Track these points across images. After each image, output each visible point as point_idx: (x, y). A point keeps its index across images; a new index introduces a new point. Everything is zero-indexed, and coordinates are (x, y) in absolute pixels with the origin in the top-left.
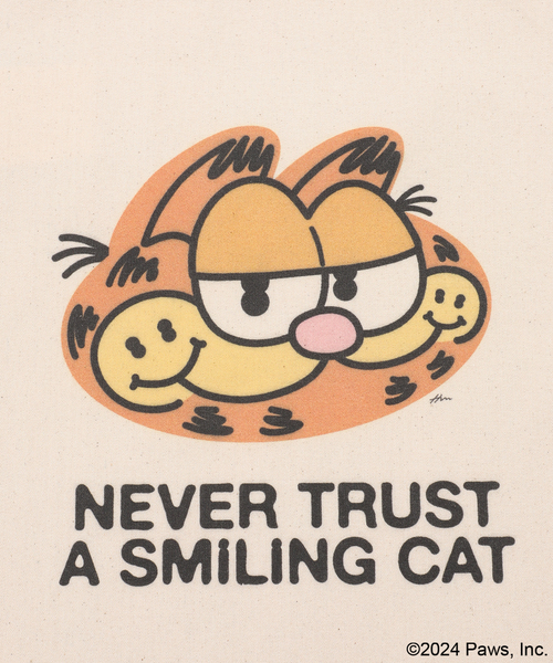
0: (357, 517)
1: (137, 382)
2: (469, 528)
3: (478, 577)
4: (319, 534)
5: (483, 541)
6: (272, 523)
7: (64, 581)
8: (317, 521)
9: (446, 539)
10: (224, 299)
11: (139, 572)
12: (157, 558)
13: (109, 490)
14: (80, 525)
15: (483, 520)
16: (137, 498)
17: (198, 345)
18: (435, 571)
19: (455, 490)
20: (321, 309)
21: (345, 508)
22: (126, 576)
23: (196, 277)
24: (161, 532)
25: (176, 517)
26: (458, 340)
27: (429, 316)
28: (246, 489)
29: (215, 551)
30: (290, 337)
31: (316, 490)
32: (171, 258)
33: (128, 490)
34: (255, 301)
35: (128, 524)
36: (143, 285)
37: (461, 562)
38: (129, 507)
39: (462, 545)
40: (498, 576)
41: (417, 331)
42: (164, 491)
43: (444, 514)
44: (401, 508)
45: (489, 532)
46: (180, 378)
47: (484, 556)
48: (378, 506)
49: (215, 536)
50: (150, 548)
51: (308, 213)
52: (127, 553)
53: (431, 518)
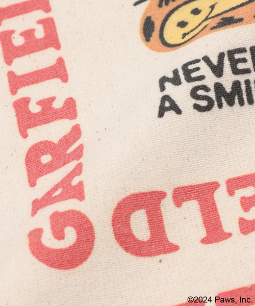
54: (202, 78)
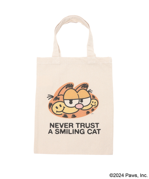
0: (83, 127)
1: (57, 112)
2: (96, 128)
3: (96, 133)
4: (78, 129)
5: (97, 130)
6: (73, 127)
7: (49, 133)
8: (78, 127)
9: (93, 129)
10: (67, 102)
11: (57, 133)
12: (59, 131)
13: (54, 124)
14: (50, 127)
15: (97, 127)
16: (57, 124)
17: (64, 107)
18: (91, 133)
19: (94, 124)
20: (79, 103)
21: (81, 126)
22: (56, 133)
23: (64, 100)
24: (60, 128)
25: (62, 127)
26: (95, 107)
27: (91, 104)
28: (70, 124)
29: (66, 130)
30: (75, 107)
31: (78, 124)
32: (61, 98)
33: (56, 124)
34: (71, 103)
35: (56, 127)
36: (58, 101)
37: (95, 132)
38: (56, 125)
39: (95, 130)
40: (99, 133)
41: (90, 106)
42: (60, 124)
43: (93, 127)
44: (88, 126)
45: (98, 128)
46: (62, 111)
47: (97, 131)
48: (85, 126)
49: (66, 129)
50: (59, 130)
51: (77, 92)
52: (56, 130)
53: (91, 127)
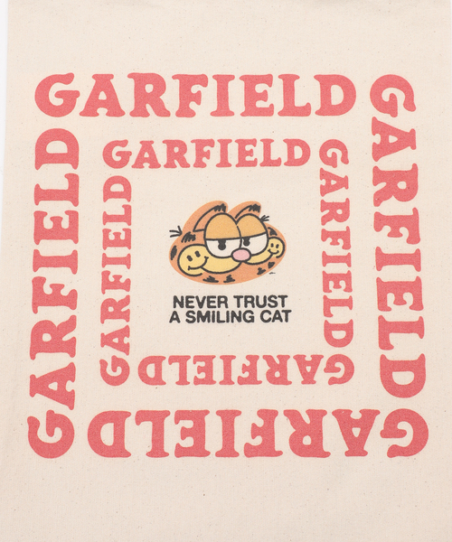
54: (193, 307)
